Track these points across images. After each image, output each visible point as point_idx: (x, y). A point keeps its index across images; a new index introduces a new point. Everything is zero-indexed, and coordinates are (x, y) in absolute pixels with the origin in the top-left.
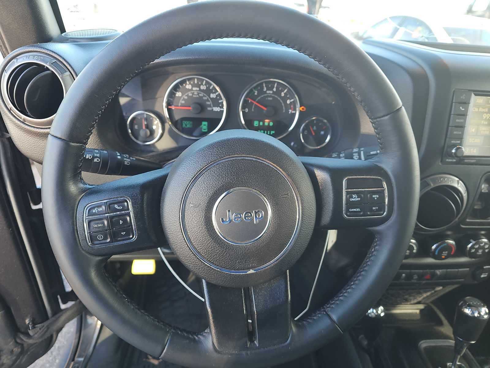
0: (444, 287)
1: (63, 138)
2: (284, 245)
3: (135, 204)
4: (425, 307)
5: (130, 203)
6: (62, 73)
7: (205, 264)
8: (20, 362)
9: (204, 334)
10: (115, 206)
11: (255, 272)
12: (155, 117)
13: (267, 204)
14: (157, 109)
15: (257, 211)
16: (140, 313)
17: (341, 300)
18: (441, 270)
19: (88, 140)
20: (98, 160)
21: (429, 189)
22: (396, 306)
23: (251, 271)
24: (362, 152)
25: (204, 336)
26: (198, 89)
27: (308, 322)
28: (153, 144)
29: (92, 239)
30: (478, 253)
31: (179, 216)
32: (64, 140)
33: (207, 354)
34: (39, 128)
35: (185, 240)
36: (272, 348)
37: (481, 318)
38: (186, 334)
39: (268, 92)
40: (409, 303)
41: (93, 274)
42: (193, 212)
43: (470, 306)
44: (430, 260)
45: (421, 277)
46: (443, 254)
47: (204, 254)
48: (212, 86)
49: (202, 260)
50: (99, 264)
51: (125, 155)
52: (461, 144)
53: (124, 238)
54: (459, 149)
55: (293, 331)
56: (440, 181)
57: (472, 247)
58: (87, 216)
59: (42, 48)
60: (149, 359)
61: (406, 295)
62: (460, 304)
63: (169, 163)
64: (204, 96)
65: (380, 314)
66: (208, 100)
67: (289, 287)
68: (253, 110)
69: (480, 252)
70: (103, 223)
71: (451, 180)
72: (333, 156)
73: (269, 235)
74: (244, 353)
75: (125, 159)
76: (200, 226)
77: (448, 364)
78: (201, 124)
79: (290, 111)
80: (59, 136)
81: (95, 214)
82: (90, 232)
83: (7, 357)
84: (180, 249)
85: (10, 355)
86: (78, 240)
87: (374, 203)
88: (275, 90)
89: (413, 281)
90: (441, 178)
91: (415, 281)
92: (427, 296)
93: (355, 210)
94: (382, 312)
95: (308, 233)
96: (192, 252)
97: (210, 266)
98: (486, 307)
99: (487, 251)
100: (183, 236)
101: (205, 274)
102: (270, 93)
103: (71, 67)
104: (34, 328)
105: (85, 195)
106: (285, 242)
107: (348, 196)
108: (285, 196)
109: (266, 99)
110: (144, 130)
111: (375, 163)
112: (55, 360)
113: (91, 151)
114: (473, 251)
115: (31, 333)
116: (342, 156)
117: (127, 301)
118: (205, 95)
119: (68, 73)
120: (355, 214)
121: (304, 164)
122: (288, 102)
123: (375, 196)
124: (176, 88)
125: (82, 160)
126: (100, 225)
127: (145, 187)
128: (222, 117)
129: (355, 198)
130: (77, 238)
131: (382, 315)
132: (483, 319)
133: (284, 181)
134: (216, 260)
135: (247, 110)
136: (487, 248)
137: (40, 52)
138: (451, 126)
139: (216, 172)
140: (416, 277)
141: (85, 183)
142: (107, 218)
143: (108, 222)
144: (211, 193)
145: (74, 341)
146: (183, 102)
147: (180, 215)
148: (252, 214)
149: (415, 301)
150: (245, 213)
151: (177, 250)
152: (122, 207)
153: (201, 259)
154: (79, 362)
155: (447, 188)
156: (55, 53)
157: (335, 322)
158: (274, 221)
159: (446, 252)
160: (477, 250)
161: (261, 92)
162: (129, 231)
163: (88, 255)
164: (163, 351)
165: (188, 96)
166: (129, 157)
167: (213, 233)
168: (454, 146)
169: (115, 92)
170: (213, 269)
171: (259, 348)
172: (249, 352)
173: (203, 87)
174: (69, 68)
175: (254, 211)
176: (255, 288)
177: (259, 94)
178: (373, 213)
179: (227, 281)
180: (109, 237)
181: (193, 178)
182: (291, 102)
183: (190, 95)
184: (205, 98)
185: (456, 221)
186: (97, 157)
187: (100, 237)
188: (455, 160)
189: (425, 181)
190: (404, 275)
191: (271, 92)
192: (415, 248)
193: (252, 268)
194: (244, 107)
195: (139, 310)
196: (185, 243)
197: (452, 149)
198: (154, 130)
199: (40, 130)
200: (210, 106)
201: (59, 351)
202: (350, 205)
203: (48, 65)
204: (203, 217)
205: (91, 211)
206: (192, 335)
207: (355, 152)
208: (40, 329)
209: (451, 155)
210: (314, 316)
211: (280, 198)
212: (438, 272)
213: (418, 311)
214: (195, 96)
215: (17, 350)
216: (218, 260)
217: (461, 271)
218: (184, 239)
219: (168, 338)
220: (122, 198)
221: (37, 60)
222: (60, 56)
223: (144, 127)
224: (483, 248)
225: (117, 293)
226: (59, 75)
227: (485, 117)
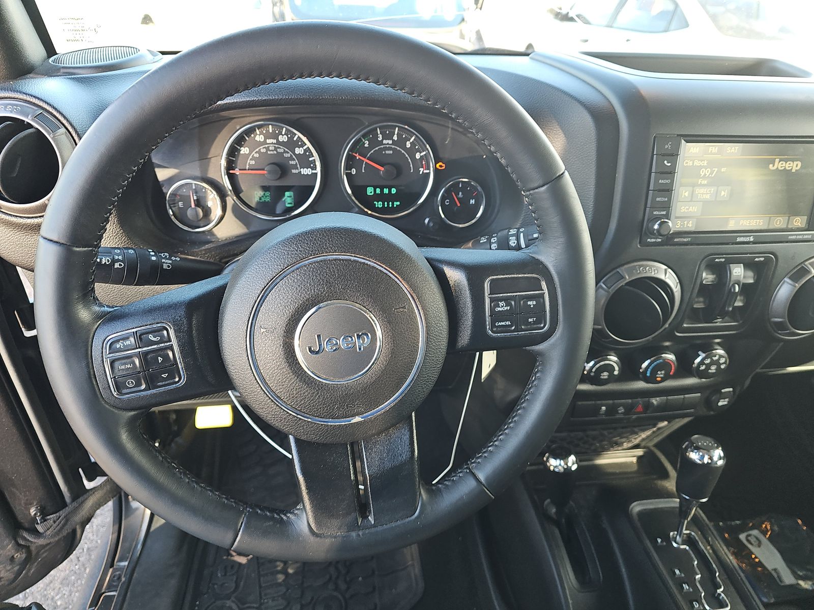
0: (669, 422)
1: (62, 241)
2: (402, 379)
3: (180, 332)
4: (645, 453)
5: (172, 332)
6: (54, 130)
7: (288, 413)
8: (27, 573)
9: (296, 512)
10: (150, 337)
11: (363, 419)
12: (210, 188)
13: (375, 324)
14: (212, 175)
15: (360, 334)
16: (200, 489)
17: (491, 452)
18: (658, 399)
19: (100, 241)
20: (120, 265)
21: (623, 283)
22: (602, 454)
23: (357, 419)
24: (522, 234)
25: (295, 515)
26: (275, 141)
27: (445, 485)
28: (210, 231)
29: (118, 387)
30: (710, 371)
31: (245, 347)
32: (63, 244)
33: (301, 539)
34: (25, 217)
35: (257, 381)
36: (393, 524)
37: (713, 465)
38: (268, 514)
39: (385, 142)
40: (620, 448)
41: (124, 437)
42: (266, 340)
43: (698, 448)
44: (641, 385)
45: (629, 409)
46: (658, 376)
47: (286, 399)
48: (296, 136)
49: (284, 408)
50: (132, 422)
51: (162, 254)
52: (667, 216)
53: (167, 382)
54: (663, 225)
55: (422, 499)
56: (638, 272)
57: (702, 363)
58: (108, 353)
59: (17, 91)
60: (232, 556)
61: (615, 437)
62: (684, 447)
63: (235, 261)
64: (285, 152)
65: (571, 467)
66: (291, 158)
67: (415, 437)
68: (363, 171)
69: (713, 369)
70: (134, 363)
71: (655, 268)
72: (481, 242)
73: (381, 367)
74: (354, 534)
75: (163, 260)
76: (278, 360)
77: (671, 534)
78: (284, 195)
79: (421, 170)
80: (55, 239)
81: (120, 350)
82: (115, 377)
83: (5, 567)
84: (251, 393)
85: (10, 564)
86: (97, 389)
87: (530, 312)
88: (395, 138)
89: (618, 416)
90: (640, 266)
91: (622, 416)
92: (648, 437)
93: (503, 323)
94: (573, 464)
95: (437, 360)
96: (268, 396)
97: (296, 415)
98: (720, 448)
99: (723, 367)
100: (254, 375)
101: (291, 428)
102: (388, 144)
103: (68, 120)
104: (45, 520)
105: (104, 323)
106: (404, 374)
107: (492, 304)
108: (401, 309)
109: (384, 152)
110: (193, 208)
111: (531, 255)
112: (85, 569)
113: (109, 251)
114: (703, 368)
115: (40, 528)
116: (494, 241)
117: (177, 473)
118: (286, 150)
119: (63, 130)
120: (505, 329)
121: (430, 261)
122: (418, 156)
123: (531, 303)
124: (240, 141)
125: (94, 271)
126: (129, 366)
127: (193, 305)
128: (316, 184)
129: (502, 307)
130: (96, 386)
131: (574, 467)
132: (716, 465)
133: (398, 289)
134: (304, 407)
135: (354, 171)
136: (723, 364)
137: (16, 98)
138: (652, 189)
139: (296, 281)
140: (621, 410)
141: (101, 305)
142: (138, 355)
143: (140, 360)
144: (291, 311)
145: (110, 537)
146: (253, 162)
147: (246, 345)
148: (353, 338)
149: (630, 445)
150: (343, 337)
151: (246, 396)
152: (159, 338)
153: (282, 407)
154: (121, 569)
155: (648, 281)
156: (38, 99)
157: (481, 483)
158: (386, 346)
159: (663, 372)
160: (708, 366)
161: (374, 142)
162: (172, 370)
163: (114, 410)
164: (236, 539)
165: (259, 152)
166: (170, 256)
167: (298, 369)
168: (658, 218)
169: (136, 168)
170: (300, 419)
171: (374, 526)
172: (361, 533)
173: (283, 138)
174: (65, 122)
175: (356, 334)
176: (367, 441)
177: (371, 146)
178: (529, 327)
179: (323, 435)
180: (143, 382)
181: (263, 290)
182: (421, 156)
183: (264, 150)
184: (286, 155)
185: (665, 329)
186: (118, 260)
187: (130, 382)
188: (660, 240)
189: (618, 272)
190: (604, 408)
191: (390, 142)
192: (617, 368)
193: (358, 414)
194: (348, 167)
195: (197, 483)
196: (258, 385)
197: (654, 225)
198: (210, 208)
199: (25, 221)
200: (295, 167)
201: (90, 555)
202: (496, 316)
203: (29, 119)
204: (281, 347)
205: (114, 346)
206: (278, 515)
207: (512, 235)
208: (55, 522)
209: (652, 233)
210: (454, 476)
211: (393, 314)
212: (655, 401)
213: (634, 460)
214: (272, 152)
215: (20, 556)
216: (307, 406)
217: (688, 398)
218: (256, 379)
219: (243, 520)
220: (159, 325)
221: (11, 112)
222: (48, 104)
223: (193, 206)
224: (717, 363)
225: (162, 461)
226: (49, 134)
227: (703, 174)
